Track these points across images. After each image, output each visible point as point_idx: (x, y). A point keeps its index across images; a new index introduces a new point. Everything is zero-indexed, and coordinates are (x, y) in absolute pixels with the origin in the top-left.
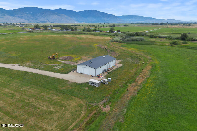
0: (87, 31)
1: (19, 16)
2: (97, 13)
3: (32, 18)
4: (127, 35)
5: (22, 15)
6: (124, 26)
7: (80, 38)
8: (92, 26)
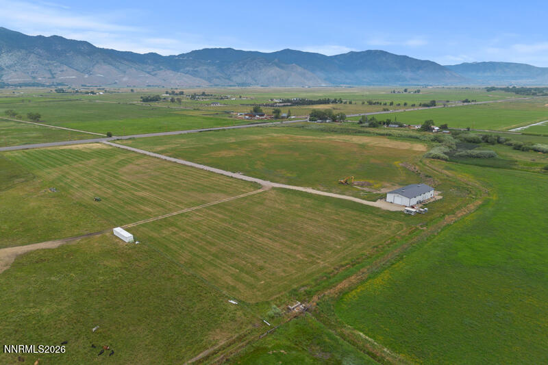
0: (370, 125)
1: (189, 71)
5: (196, 69)
6: (464, 102)
7: (363, 146)
8: (374, 104)
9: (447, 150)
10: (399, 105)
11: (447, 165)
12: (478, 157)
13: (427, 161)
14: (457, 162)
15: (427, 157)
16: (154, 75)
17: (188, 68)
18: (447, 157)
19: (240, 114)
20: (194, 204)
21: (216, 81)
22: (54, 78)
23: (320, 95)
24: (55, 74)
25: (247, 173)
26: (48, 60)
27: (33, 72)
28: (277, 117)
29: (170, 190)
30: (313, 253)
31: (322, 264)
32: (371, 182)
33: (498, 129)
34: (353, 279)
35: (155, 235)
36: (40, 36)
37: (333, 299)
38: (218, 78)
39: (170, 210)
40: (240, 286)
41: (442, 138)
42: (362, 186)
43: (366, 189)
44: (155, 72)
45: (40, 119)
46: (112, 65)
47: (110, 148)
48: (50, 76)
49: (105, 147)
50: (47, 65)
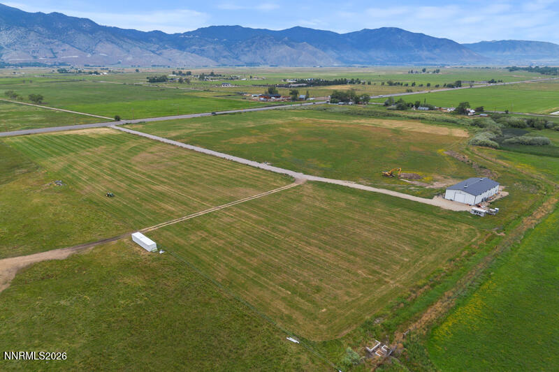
0: (398, 107)
1: (195, 50)
2: (400, 37)
4: (505, 125)
5: (202, 48)
6: (490, 82)
7: (397, 131)
8: (395, 84)
9: (493, 136)
10: (422, 85)
11: (500, 153)
12: (530, 144)
13: (475, 149)
14: (509, 150)
15: (473, 145)
16: (158, 54)
17: (194, 47)
18: (496, 144)
19: (255, 95)
20: (222, 201)
21: (223, 60)
22: (56, 57)
23: (335, 75)
24: (57, 53)
25: (274, 163)
26: (49, 38)
27: (34, 52)
28: (294, 99)
29: (192, 183)
30: (376, 268)
31: (393, 284)
32: (420, 174)
33: (540, 112)
34: (439, 306)
35: (182, 241)
36: (40, 13)
37: (420, 336)
38: (224, 57)
39: (195, 209)
40: (296, 315)
41: (484, 123)
42: (410, 179)
43: (416, 183)
44: (160, 51)
45: (43, 101)
46: (115, 43)
47: (119, 133)
48: (52, 55)
49: (114, 132)
50: (48, 43)
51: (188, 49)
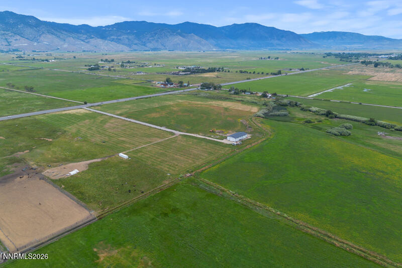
1: (114, 39)
3: (136, 41)
5: (119, 38)
16: (87, 42)
17: (113, 37)
21: (134, 47)
22: (10, 45)
24: (11, 42)
38: (136, 44)
44: (88, 40)
46: (54, 34)
48: (7, 43)
50: (3, 34)
51: (108, 38)
